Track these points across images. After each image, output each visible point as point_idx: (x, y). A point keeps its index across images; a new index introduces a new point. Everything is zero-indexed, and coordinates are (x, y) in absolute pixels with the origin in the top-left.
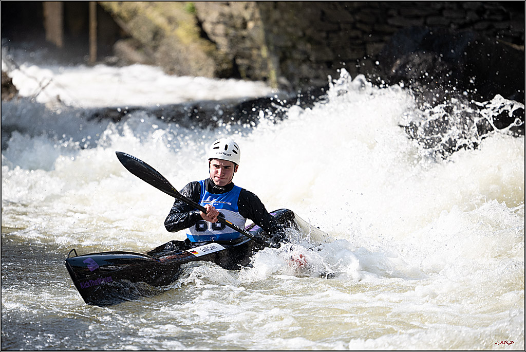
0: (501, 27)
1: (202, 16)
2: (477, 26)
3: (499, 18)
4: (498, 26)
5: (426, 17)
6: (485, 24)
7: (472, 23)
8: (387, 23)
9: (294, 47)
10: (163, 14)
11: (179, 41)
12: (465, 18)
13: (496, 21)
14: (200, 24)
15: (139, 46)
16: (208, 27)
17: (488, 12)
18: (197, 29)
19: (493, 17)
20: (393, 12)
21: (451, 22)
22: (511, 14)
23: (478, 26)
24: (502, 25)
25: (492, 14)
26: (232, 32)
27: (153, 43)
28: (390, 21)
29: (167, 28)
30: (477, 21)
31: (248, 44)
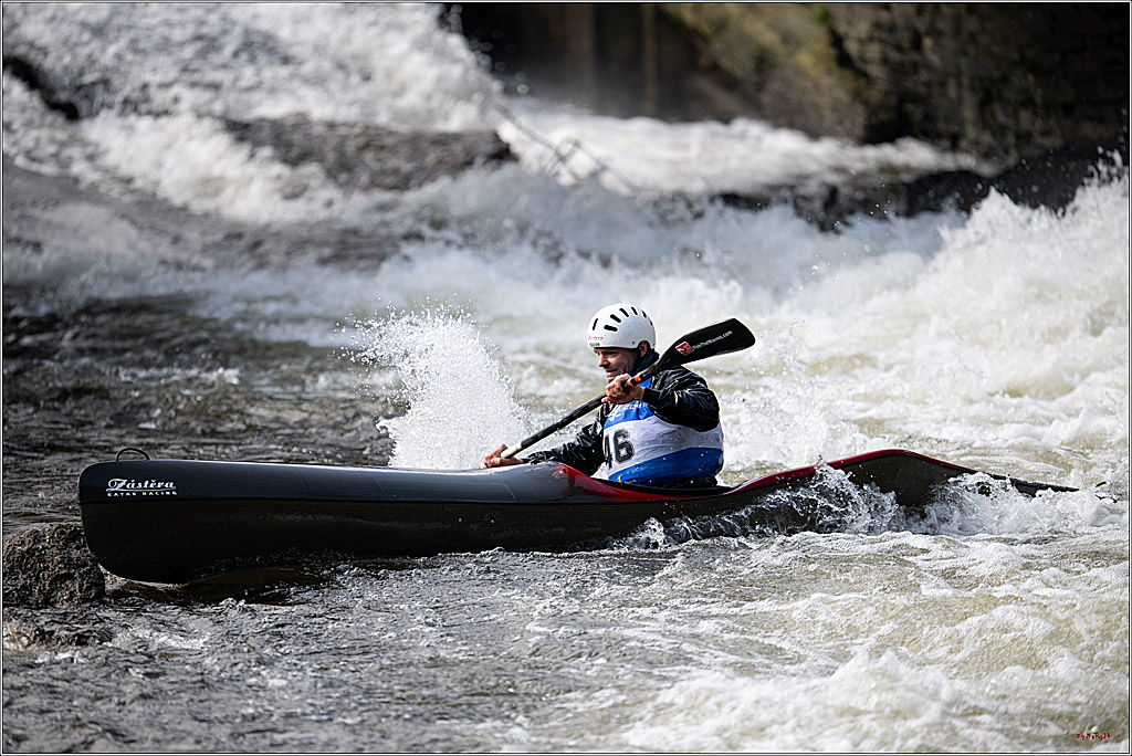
1: (842, 28)
9: (1005, 79)
10: (772, 27)
11: (800, 72)
14: (837, 41)
15: (730, 83)
16: (852, 47)
18: (832, 52)
26: (895, 56)
27: (756, 78)
29: (781, 50)
31: (923, 76)
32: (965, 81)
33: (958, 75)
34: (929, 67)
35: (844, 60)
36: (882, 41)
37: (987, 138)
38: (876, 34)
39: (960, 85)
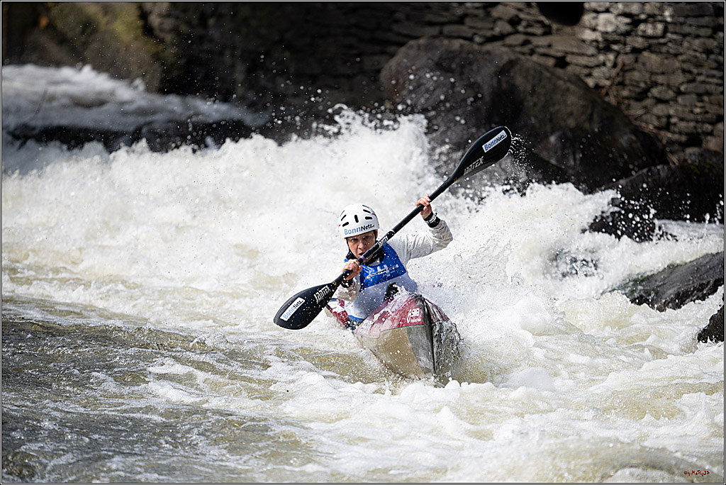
0: (540, 43)
1: (148, 6)
2: (509, 40)
3: (539, 31)
4: (537, 41)
5: (442, 24)
6: (521, 38)
7: (501, 37)
8: (390, 30)
12: (492, 29)
13: (533, 35)
14: (144, 15)
17: (524, 23)
18: (140, 23)
19: (530, 30)
20: (399, 15)
21: (475, 34)
22: (555, 26)
23: (511, 40)
24: (541, 41)
25: (529, 25)
27: (83, 38)
28: (396, 28)
29: (102, 20)
30: (510, 34)
32: (238, 52)
33: (234, 48)
34: (211, 41)
35: (148, 30)
36: (177, 18)
37: (251, 96)
38: (173, 12)
39: (233, 56)
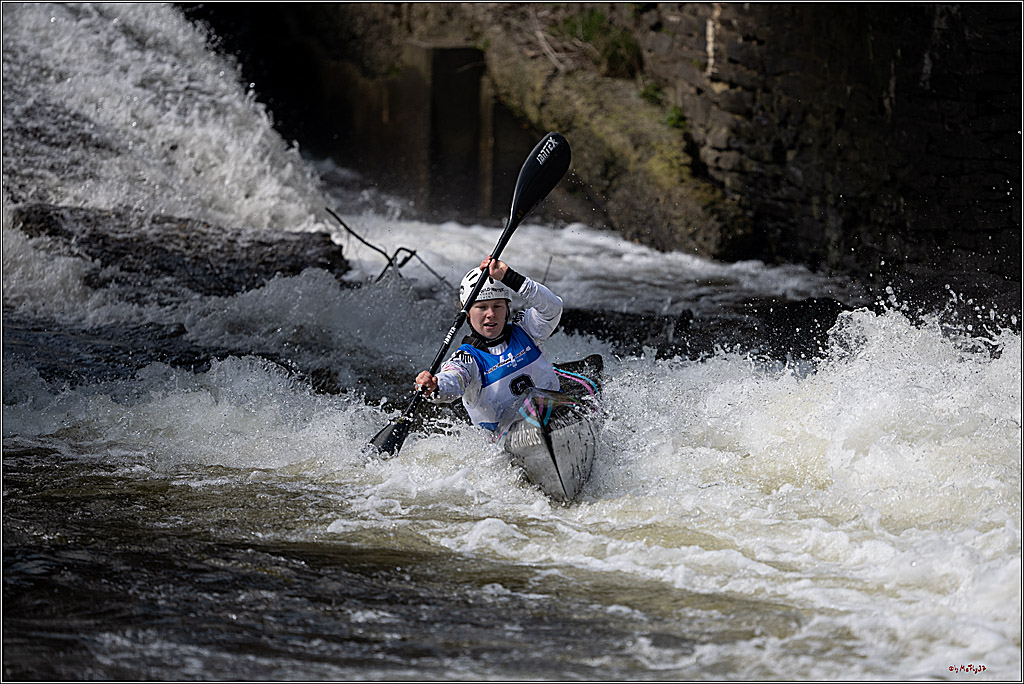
1: (698, 134)
14: (692, 148)
15: (574, 188)
16: (708, 155)
26: (752, 166)
31: (784, 192)
33: (823, 193)
34: (791, 182)
35: (698, 169)
36: (740, 150)
38: (734, 143)
39: (823, 204)
